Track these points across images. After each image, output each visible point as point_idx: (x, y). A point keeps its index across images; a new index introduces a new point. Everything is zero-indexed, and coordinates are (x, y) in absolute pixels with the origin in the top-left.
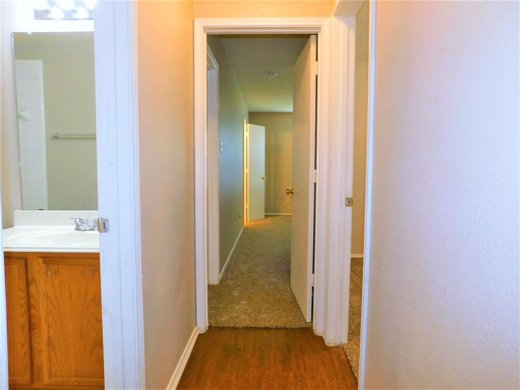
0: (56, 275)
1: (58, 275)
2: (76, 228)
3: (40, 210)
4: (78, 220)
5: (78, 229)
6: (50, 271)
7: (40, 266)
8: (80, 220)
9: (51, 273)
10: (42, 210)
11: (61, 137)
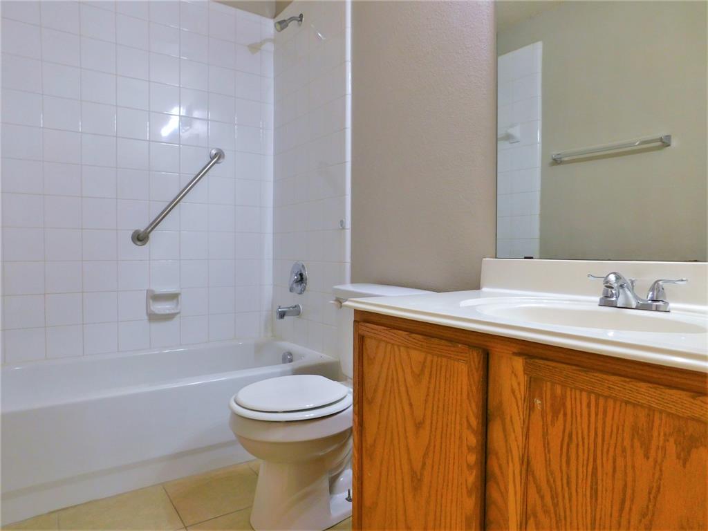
0: (555, 414)
1: (561, 416)
2: (601, 300)
3: (526, 258)
4: (612, 278)
5: (607, 301)
6: (541, 399)
7: (515, 375)
8: (618, 278)
9: (542, 404)
10: (531, 258)
11: (566, 159)
